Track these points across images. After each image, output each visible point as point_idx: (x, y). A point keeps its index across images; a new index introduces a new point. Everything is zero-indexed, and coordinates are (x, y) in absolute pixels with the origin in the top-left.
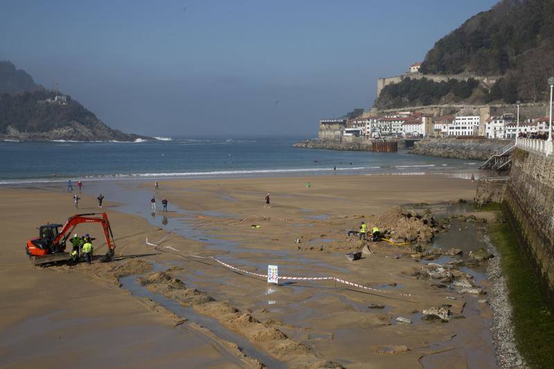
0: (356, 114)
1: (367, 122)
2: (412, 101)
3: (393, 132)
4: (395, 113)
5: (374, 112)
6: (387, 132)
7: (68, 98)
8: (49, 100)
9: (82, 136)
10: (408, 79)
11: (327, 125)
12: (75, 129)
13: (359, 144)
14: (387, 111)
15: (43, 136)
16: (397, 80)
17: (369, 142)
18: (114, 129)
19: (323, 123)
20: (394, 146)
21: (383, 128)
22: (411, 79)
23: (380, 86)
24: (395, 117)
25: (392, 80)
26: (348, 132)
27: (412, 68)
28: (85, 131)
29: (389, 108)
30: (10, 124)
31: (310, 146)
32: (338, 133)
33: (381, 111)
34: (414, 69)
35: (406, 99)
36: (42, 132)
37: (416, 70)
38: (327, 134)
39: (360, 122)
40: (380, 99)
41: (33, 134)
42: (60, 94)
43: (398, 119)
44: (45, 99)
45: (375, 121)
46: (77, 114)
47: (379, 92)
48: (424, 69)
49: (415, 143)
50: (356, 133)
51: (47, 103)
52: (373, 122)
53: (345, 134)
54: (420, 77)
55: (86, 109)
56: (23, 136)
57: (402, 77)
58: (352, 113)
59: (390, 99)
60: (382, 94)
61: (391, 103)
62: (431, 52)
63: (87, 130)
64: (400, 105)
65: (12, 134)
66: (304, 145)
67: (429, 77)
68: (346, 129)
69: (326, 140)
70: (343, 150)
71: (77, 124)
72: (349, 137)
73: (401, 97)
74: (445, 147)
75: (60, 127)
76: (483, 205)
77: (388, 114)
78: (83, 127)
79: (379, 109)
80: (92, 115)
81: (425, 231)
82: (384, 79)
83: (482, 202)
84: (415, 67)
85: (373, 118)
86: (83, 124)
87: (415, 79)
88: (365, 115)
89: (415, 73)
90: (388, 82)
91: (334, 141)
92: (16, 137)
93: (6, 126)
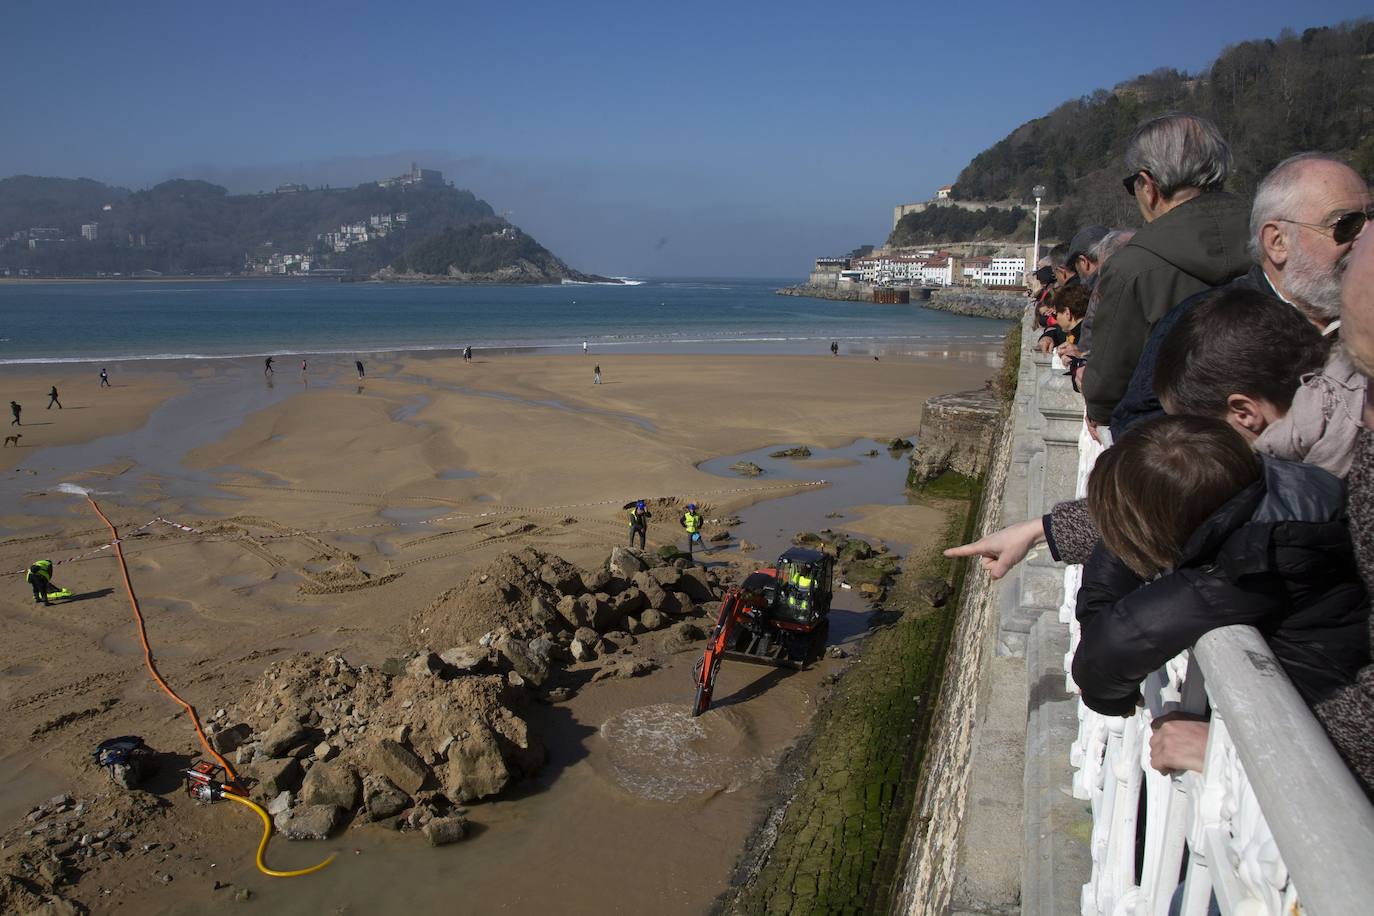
0: (864, 252)
1: (877, 262)
2: (938, 237)
3: (910, 277)
4: (914, 252)
5: (887, 249)
6: (902, 277)
7: (518, 231)
8: (496, 234)
9: (530, 276)
10: (934, 206)
11: (824, 268)
12: (523, 269)
13: (857, 293)
14: (904, 249)
15: (487, 278)
16: (919, 208)
17: (869, 290)
18: (570, 268)
19: (820, 263)
20: (904, 297)
21: (896, 271)
22: (938, 206)
23: (898, 216)
24: (914, 257)
25: (913, 207)
26: (844, 275)
27: (940, 192)
28: (534, 271)
29: (907, 245)
30: (451, 263)
31: (795, 294)
32: (833, 276)
33: (895, 249)
34: (943, 194)
35: (929, 234)
36: (487, 272)
37: (945, 195)
38: (820, 278)
39: (868, 263)
40: (896, 233)
41: (475, 275)
42: (509, 226)
43: (917, 261)
44: (491, 233)
45: (887, 261)
46: (528, 250)
47: (896, 224)
48: (955, 194)
49: (932, 293)
50: (856, 278)
51: (493, 238)
52: (884, 263)
53: (841, 278)
54: (949, 204)
55: (539, 245)
56: (465, 277)
57: (926, 204)
58: (859, 250)
59: (909, 233)
60: (898, 226)
61: (909, 237)
62: (965, 172)
63: (536, 270)
64: (921, 241)
65: (454, 276)
66: (788, 293)
67: (961, 205)
68: (844, 272)
69: (818, 287)
70: (836, 299)
71: (525, 263)
72: (845, 282)
73: (924, 230)
74: (968, 300)
75: (506, 266)
76: (928, 479)
77: (905, 252)
78: (532, 266)
79: (894, 246)
80: (545, 252)
81: (471, 759)
82: (903, 207)
83: (924, 469)
84: (945, 191)
85: (884, 258)
86: (533, 262)
87: (943, 207)
88: (875, 254)
89: (943, 199)
90: (907, 212)
91: (827, 288)
92: (458, 279)
93: (448, 265)
